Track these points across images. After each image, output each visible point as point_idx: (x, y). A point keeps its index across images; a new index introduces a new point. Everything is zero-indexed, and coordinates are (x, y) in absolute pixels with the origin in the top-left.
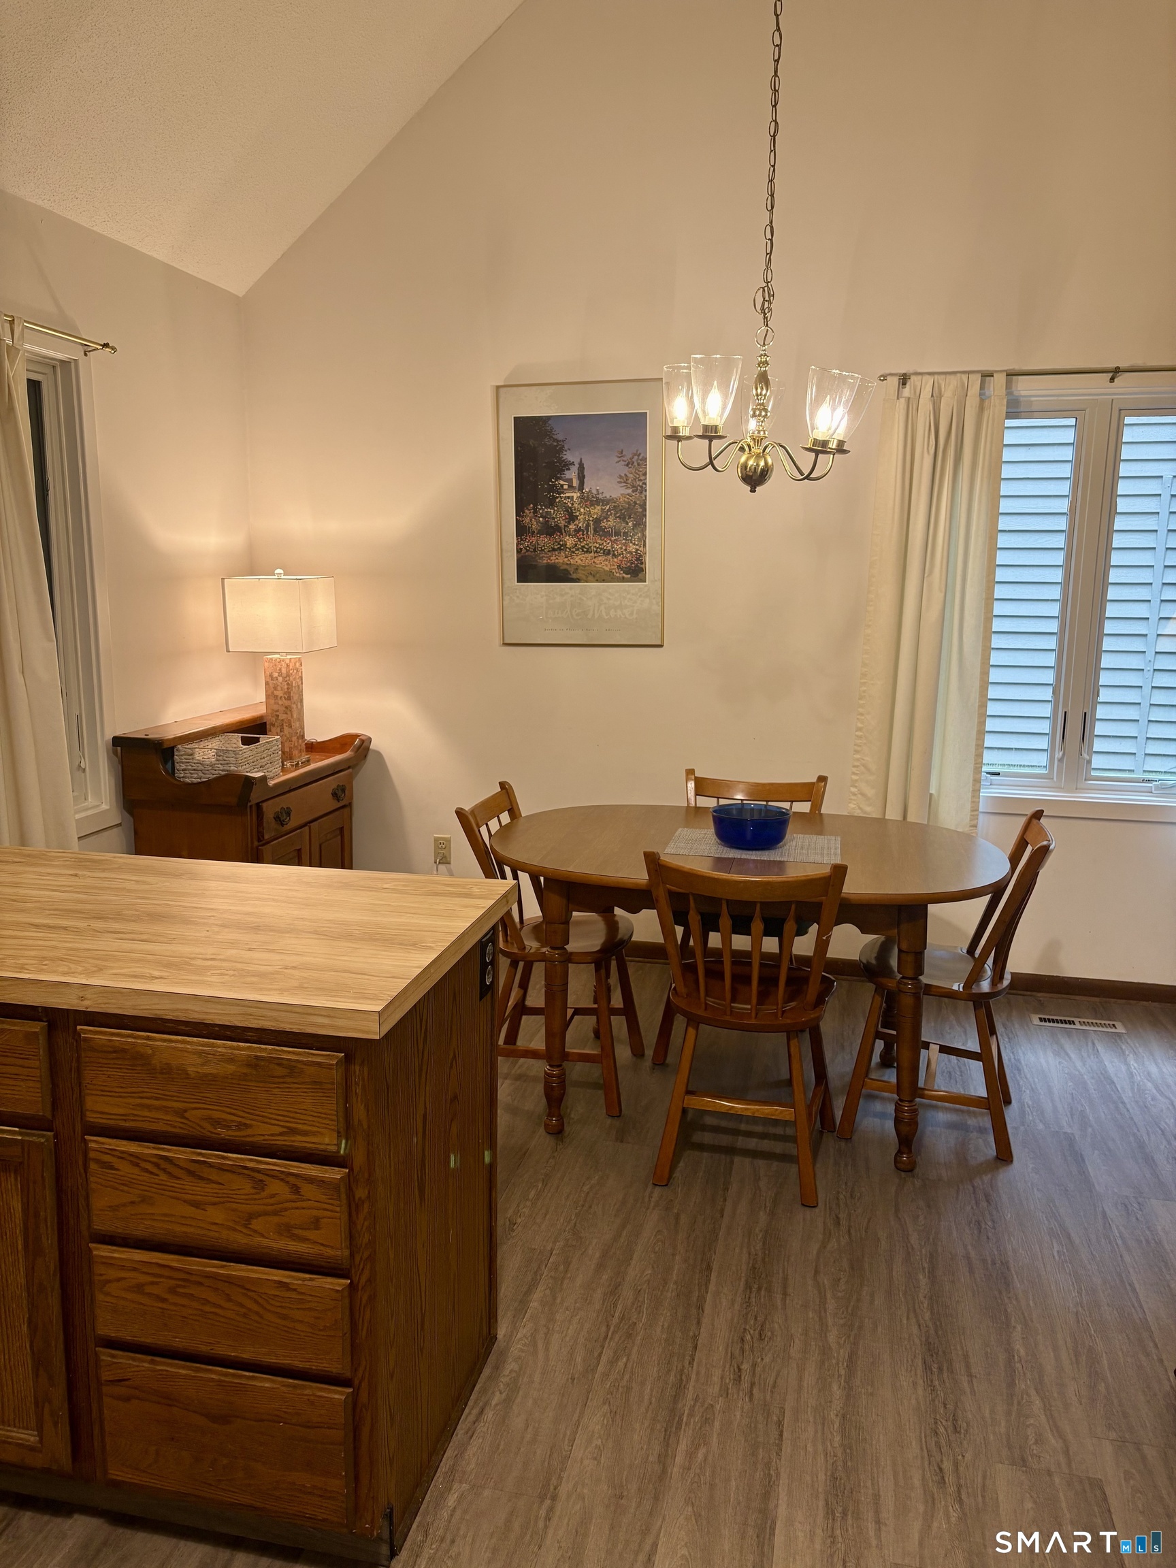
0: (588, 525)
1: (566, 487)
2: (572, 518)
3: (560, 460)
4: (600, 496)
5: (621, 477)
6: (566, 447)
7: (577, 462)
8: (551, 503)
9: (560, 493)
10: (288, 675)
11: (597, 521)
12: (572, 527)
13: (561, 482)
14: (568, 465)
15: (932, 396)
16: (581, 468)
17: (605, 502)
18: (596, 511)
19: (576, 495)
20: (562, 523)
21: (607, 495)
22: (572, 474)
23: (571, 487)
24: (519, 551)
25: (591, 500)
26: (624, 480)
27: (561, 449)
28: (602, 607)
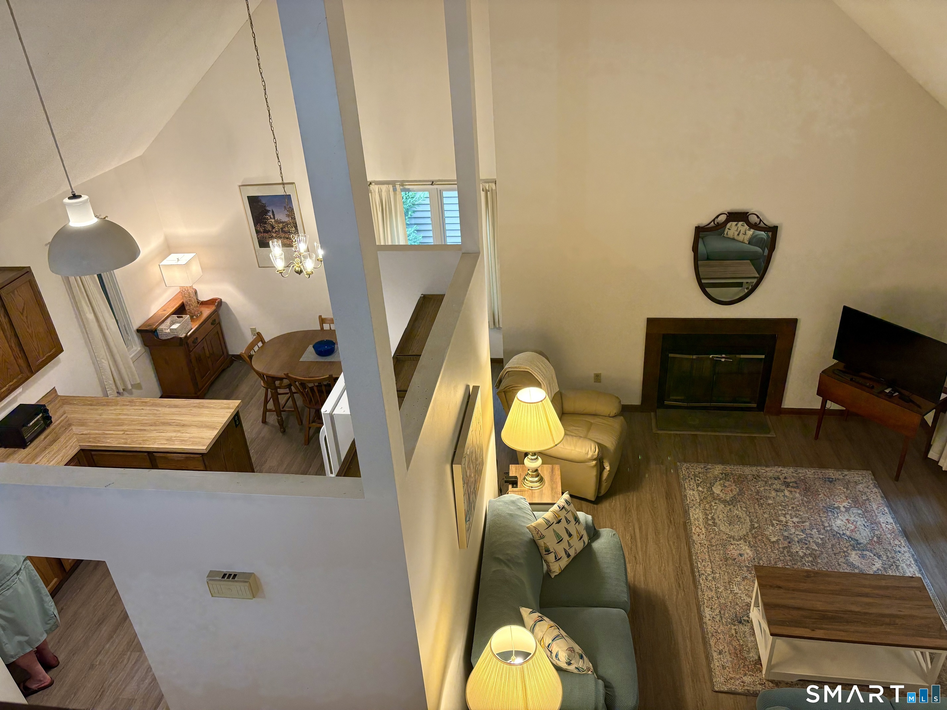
0: (279, 230)
1: (269, 218)
2: (273, 228)
3: (265, 209)
4: (281, 221)
5: (286, 215)
6: (266, 206)
7: (271, 210)
8: (265, 223)
9: (267, 220)
10: (188, 290)
11: (282, 229)
12: (274, 230)
13: (267, 216)
14: (268, 211)
15: (379, 192)
16: (273, 212)
17: (283, 222)
18: (281, 225)
19: (273, 221)
20: (270, 229)
21: (283, 220)
22: (270, 214)
23: (271, 218)
24: (258, 238)
25: (278, 222)
26: (288, 216)
27: (265, 206)
28: (289, 255)
